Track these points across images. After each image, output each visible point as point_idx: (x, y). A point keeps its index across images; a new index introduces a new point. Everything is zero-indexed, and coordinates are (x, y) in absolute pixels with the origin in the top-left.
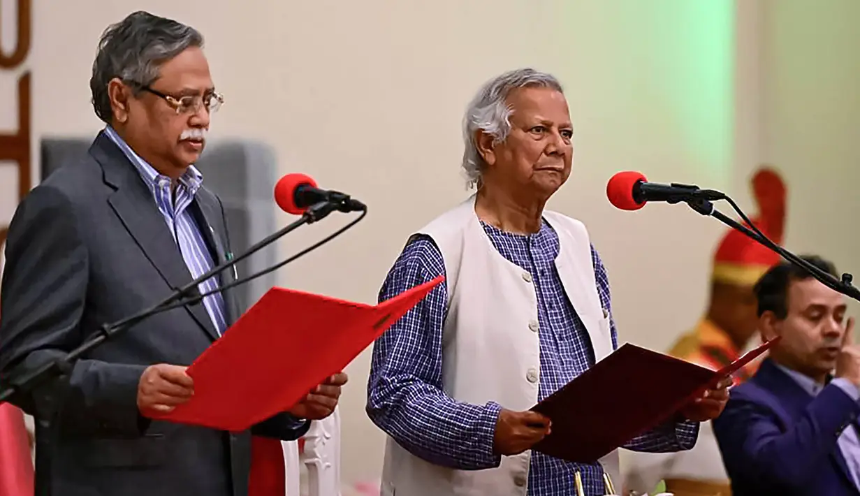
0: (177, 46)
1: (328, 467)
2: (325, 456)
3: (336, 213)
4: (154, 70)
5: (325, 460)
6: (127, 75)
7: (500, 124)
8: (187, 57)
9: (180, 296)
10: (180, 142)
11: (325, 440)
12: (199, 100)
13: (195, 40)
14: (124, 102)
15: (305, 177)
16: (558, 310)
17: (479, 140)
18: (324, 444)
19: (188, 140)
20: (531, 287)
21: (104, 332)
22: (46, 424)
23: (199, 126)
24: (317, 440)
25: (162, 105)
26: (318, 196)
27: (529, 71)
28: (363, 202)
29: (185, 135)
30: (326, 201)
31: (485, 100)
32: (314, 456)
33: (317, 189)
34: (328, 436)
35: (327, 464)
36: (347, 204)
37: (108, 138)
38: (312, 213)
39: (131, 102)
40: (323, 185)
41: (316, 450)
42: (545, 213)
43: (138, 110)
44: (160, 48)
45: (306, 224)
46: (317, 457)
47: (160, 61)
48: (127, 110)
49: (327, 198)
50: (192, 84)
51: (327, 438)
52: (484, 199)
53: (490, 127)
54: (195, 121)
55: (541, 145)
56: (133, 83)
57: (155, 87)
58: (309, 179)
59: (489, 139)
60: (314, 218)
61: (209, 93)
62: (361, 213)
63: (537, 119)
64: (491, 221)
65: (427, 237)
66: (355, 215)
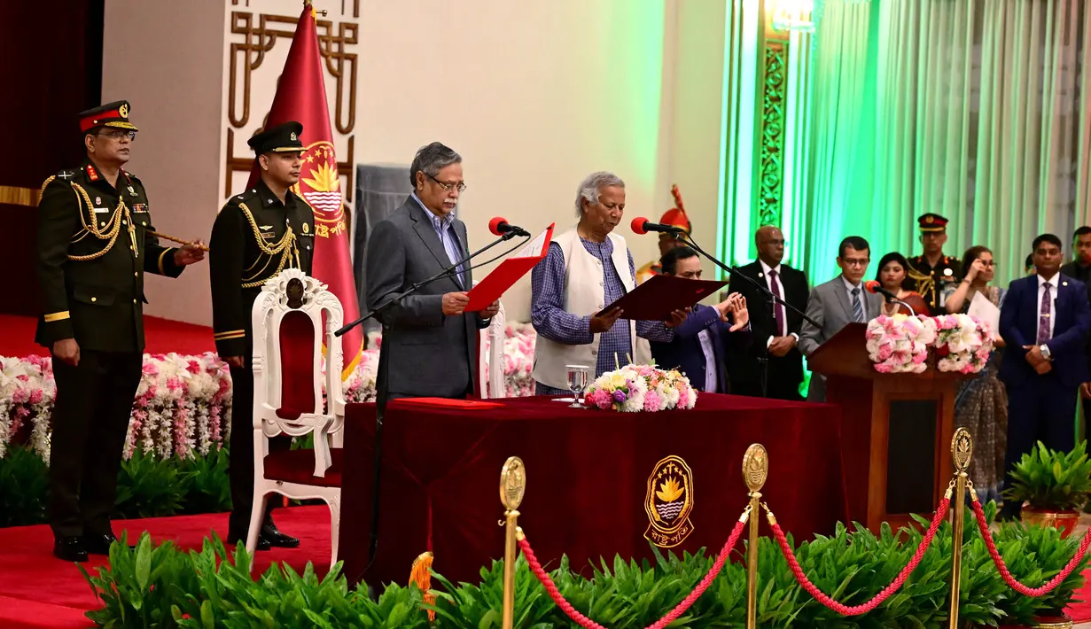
0: (449, 161)
3: (517, 237)
4: (437, 171)
6: (425, 171)
7: (594, 199)
8: (453, 167)
9: (447, 273)
10: (444, 203)
12: (455, 187)
13: (458, 160)
14: (422, 182)
15: (502, 219)
16: (612, 276)
17: (583, 203)
19: (447, 203)
20: (601, 265)
21: (414, 287)
22: (387, 327)
23: (453, 198)
25: (438, 186)
26: (508, 228)
27: (612, 176)
28: (528, 231)
29: (447, 200)
30: (512, 231)
31: (589, 185)
33: (508, 225)
36: (521, 233)
37: (413, 198)
38: (506, 236)
39: (425, 182)
40: (511, 223)
42: (611, 235)
43: (427, 185)
44: (441, 162)
45: (503, 241)
47: (440, 167)
48: (423, 185)
49: (513, 229)
50: (453, 179)
52: (582, 226)
53: (590, 198)
54: (452, 195)
55: (609, 212)
56: (426, 174)
57: (436, 178)
58: (505, 219)
59: (587, 203)
60: (507, 238)
61: (461, 183)
62: (528, 237)
63: (611, 200)
64: (583, 236)
65: (556, 243)
66: (525, 238)
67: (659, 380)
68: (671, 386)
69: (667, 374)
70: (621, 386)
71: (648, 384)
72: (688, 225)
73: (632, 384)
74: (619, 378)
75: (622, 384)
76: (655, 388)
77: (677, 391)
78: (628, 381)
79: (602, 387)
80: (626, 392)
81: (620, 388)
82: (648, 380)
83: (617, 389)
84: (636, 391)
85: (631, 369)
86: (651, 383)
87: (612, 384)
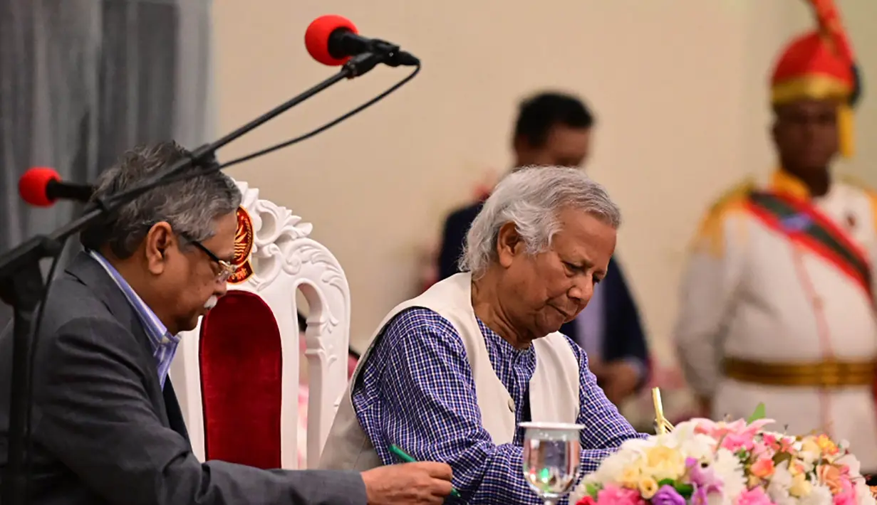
1: (334, 360)
2: (331, 346)
3: (381, 68)
5: (331, 352)
11: (331, 327)
15: (342, 19)
18: (330, 332)
24: (322, 327)
26: (361, 45)
28: (415, 53)
30: (369, 51)
32: (317, 345)
33: (357, 36)
34: (335, 321)
35: (333, 356)
36: (395, 57)
38: (353, 66)
40: (366, 31)
41: (320, 339)
45: (345, 81)
46: (322, 348)
49: (371, 48)
51: (334, 325)
58: (348, 21)
60: (355, 73)
62: (413, 68)
66: (405, 71)
67: (777, 459)
68: (808, 478)
69: (798, 446)
70: (674, 477)
71: (747, 473)
72: (852, 75)
73: (702, 471)
74: (665, 455)
75: (675, 470)
76: (766, 483)
77: (826, 493)
78: (691, 463)
79: (621, 479)
80: (686, 493)
81: (671, 483)
82: (747, 460)
83: (660, 484)
84: (713, 489)
85: (699, 430)
86: (753, 467)
87: (649, 471)
